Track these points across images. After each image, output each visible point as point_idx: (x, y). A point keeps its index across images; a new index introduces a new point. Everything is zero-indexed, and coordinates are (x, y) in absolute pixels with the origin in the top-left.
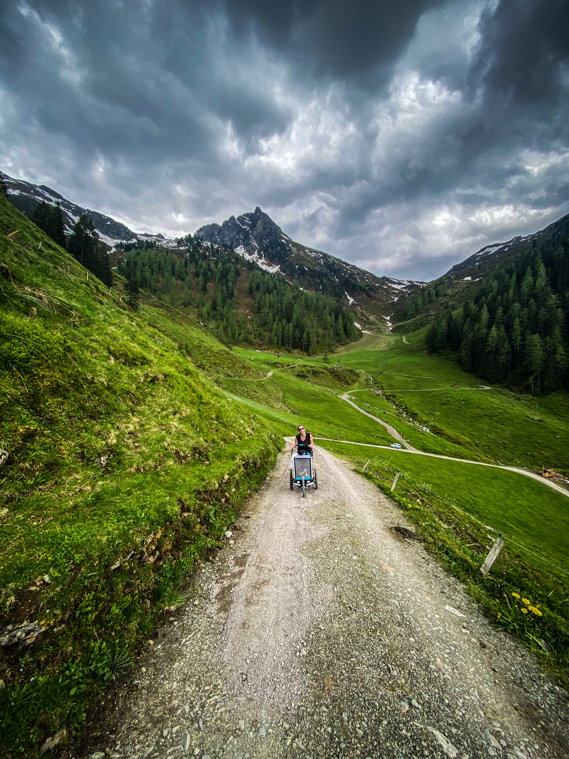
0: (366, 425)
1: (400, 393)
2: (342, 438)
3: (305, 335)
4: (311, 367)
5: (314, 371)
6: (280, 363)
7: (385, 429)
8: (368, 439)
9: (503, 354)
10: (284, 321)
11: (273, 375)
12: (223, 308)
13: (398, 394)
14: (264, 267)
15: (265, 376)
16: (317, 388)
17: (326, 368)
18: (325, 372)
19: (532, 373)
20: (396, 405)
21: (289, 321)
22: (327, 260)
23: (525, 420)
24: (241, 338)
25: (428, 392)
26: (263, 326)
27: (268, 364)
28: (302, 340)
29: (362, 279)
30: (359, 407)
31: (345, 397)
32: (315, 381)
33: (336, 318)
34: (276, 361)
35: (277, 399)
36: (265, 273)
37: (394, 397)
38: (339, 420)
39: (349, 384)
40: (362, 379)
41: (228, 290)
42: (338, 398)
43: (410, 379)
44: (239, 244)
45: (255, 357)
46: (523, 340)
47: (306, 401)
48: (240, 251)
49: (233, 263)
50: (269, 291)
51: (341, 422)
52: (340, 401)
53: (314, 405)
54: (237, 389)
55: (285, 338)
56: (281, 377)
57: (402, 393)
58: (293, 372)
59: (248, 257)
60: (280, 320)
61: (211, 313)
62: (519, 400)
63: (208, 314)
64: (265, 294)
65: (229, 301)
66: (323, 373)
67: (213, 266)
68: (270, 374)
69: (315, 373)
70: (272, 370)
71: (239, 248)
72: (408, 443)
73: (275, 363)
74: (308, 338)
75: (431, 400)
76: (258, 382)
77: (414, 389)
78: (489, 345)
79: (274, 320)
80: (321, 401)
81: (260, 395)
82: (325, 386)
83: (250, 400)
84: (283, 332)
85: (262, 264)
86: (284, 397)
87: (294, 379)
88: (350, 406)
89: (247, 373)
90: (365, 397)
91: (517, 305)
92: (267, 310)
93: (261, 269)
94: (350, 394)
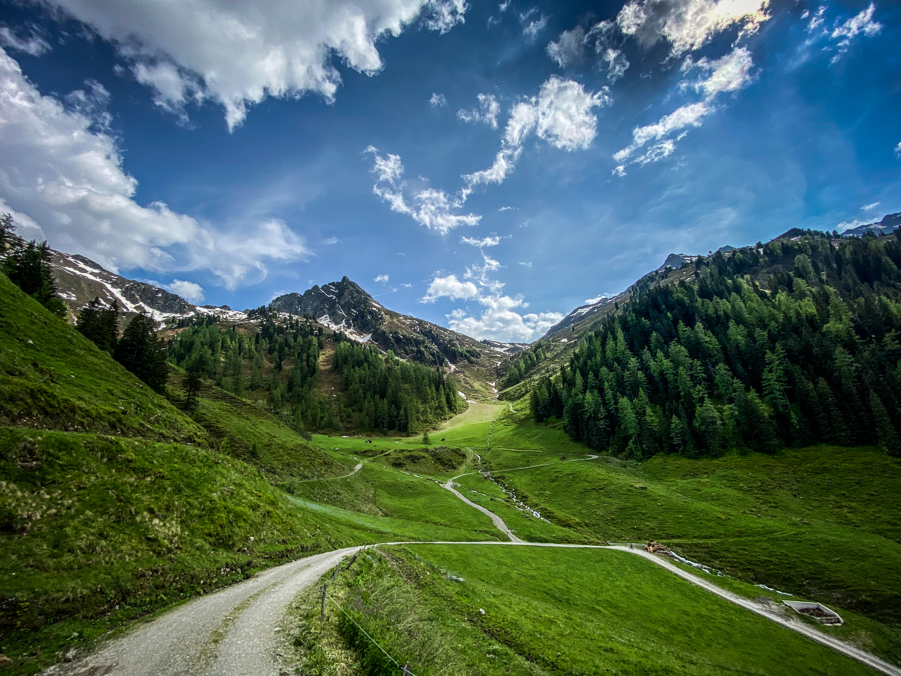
0: (470, 518)
1: (509, 472)
2: (438, 539)
3: (402, 412)
4: (410, 451)
5: (412, 456)
6: (371, 451)
7: (491, 521)
8: (468, 535)
9: (601, 419)
10: (377, 397)
11: (363, 468)
12: (302, 388)
13: (507, 475)
14: (353, 337)
15: (352, 470)
16: (417, 478)
17: (427, 450)
18: (426, 455)
19: (630, 437)
20: (506, 488)
21: (383, 396)
22: (423, 327)
23: (629, 490)
24: (323, 423)
25: (537, 469)
26: (351, 405)
27: (356, 453)
28: (399, 418)
29: (462, 344)
30: (464, 496)
31: (448, 485)
32: (414, 468)
33: (437, 389)
34: (366, 448)
35: (367, 500)
36: (354, 343)
37: (503, 478)
38: (439, 516)
39: (455, 468)
40: (469, 461)
41: (308, 366)
42: (441, 488)
43: (520, 455)
44: (324, 313)
45: (340, 446)
46: (616, 403)
47: (402, 497)
48: (324, 321)
49: (316, 335)
50: (359, 364)
51: (442, 518)
52: (443, 491)
53: (411, 501)
54: (315, 493)
55: (379, 417)
56: (372, 470)
57: (512, 472)
58: (387, 460)
59: (334, 327)
60: (373, 397)
61: (286, 395)
62: (625, 466)
63: (282, 396)
64: (354, 368)
65: (309, 379)
66: (424, 457)
67: (291, 340)
68: (358, 467)
69: (414, 459)
70: (361, 462)
71: (323, 317)
72: (513, 533)
73: (365, 452)
74: (406, 415)
75: (541, 477)
76: (342, 479)
77: (523, 466)
78: (587, 411)
79: (365, 397)
80: (420, 494)
81: (345, 497)
82: (426, 474)
83: (330, 506)
84: (376, 410)
85: (351, 334)
86: (375, 496)
87: (389, 469)
88: (454, 496)
89: (329, 470)
90: (471, 483)
91: (604, 369)
92: (356, 386)
93: (349, 340)
94: (454, 481)
